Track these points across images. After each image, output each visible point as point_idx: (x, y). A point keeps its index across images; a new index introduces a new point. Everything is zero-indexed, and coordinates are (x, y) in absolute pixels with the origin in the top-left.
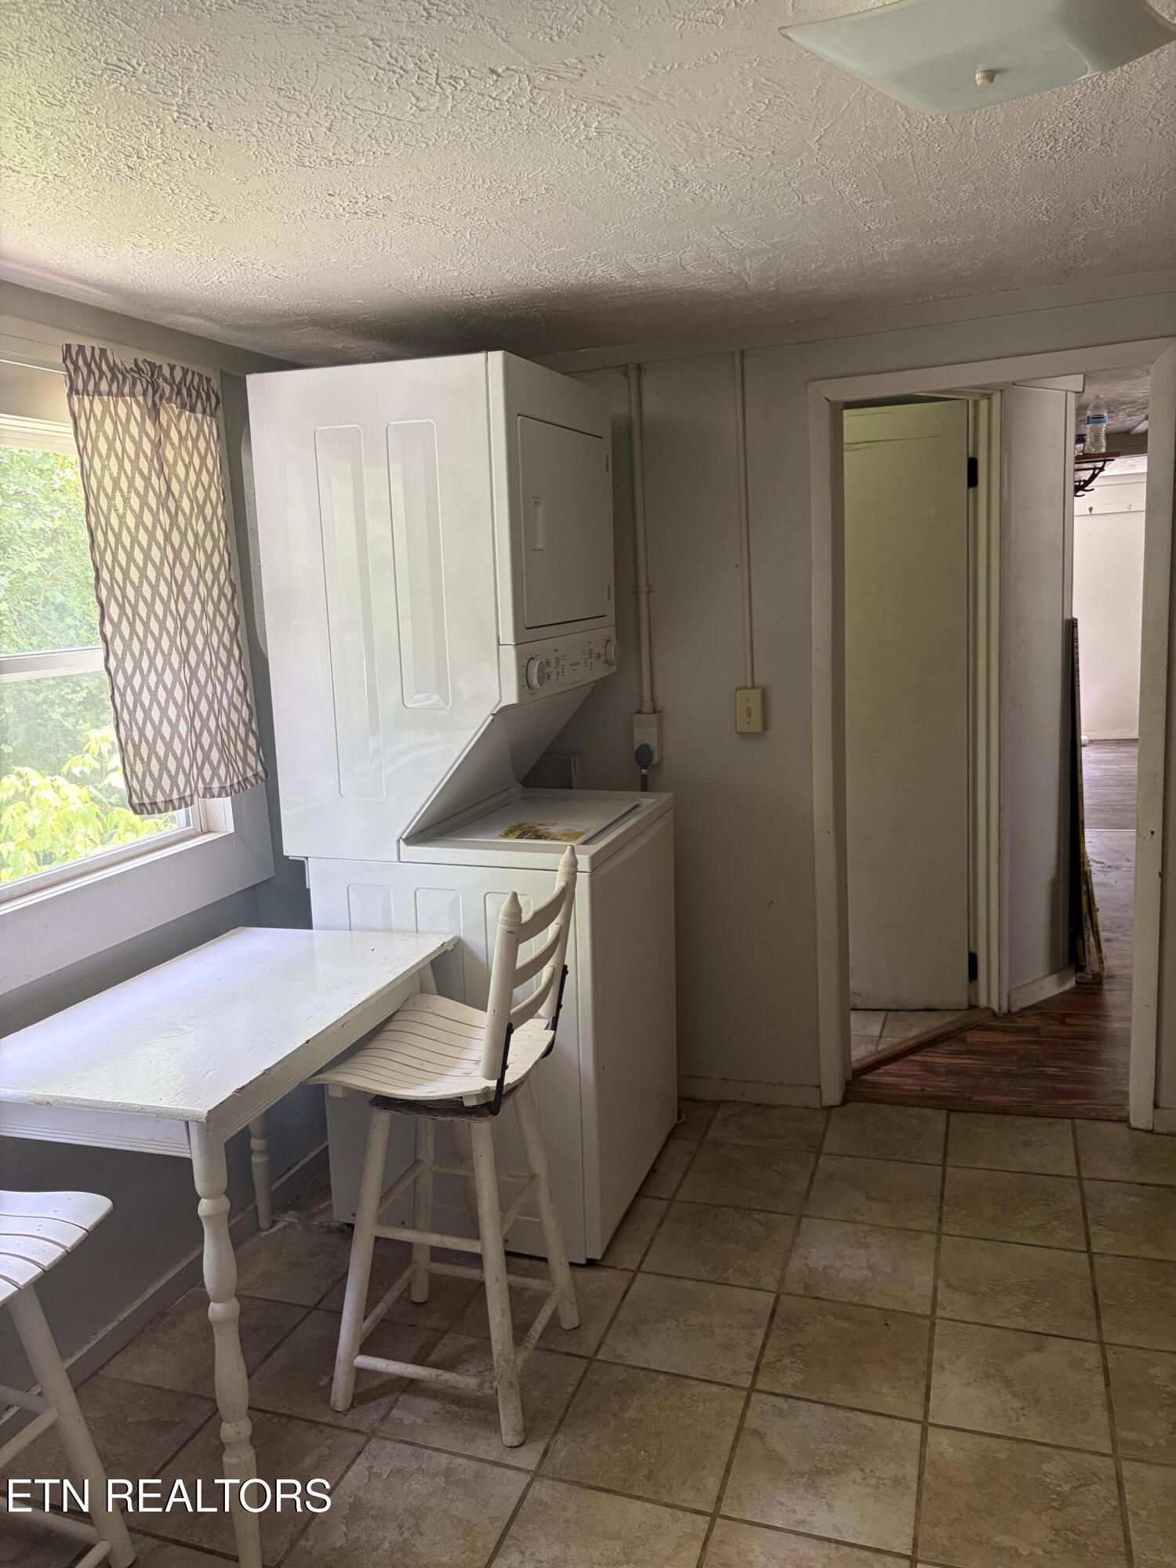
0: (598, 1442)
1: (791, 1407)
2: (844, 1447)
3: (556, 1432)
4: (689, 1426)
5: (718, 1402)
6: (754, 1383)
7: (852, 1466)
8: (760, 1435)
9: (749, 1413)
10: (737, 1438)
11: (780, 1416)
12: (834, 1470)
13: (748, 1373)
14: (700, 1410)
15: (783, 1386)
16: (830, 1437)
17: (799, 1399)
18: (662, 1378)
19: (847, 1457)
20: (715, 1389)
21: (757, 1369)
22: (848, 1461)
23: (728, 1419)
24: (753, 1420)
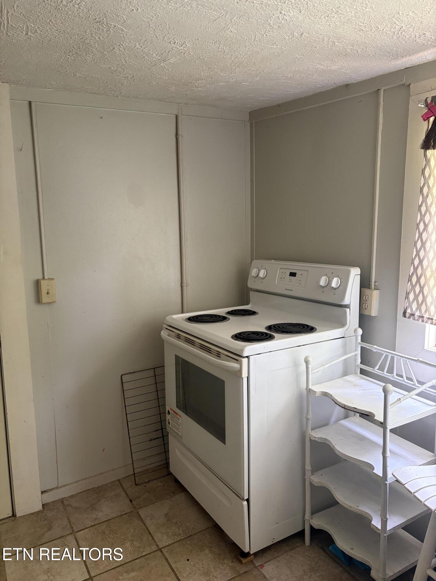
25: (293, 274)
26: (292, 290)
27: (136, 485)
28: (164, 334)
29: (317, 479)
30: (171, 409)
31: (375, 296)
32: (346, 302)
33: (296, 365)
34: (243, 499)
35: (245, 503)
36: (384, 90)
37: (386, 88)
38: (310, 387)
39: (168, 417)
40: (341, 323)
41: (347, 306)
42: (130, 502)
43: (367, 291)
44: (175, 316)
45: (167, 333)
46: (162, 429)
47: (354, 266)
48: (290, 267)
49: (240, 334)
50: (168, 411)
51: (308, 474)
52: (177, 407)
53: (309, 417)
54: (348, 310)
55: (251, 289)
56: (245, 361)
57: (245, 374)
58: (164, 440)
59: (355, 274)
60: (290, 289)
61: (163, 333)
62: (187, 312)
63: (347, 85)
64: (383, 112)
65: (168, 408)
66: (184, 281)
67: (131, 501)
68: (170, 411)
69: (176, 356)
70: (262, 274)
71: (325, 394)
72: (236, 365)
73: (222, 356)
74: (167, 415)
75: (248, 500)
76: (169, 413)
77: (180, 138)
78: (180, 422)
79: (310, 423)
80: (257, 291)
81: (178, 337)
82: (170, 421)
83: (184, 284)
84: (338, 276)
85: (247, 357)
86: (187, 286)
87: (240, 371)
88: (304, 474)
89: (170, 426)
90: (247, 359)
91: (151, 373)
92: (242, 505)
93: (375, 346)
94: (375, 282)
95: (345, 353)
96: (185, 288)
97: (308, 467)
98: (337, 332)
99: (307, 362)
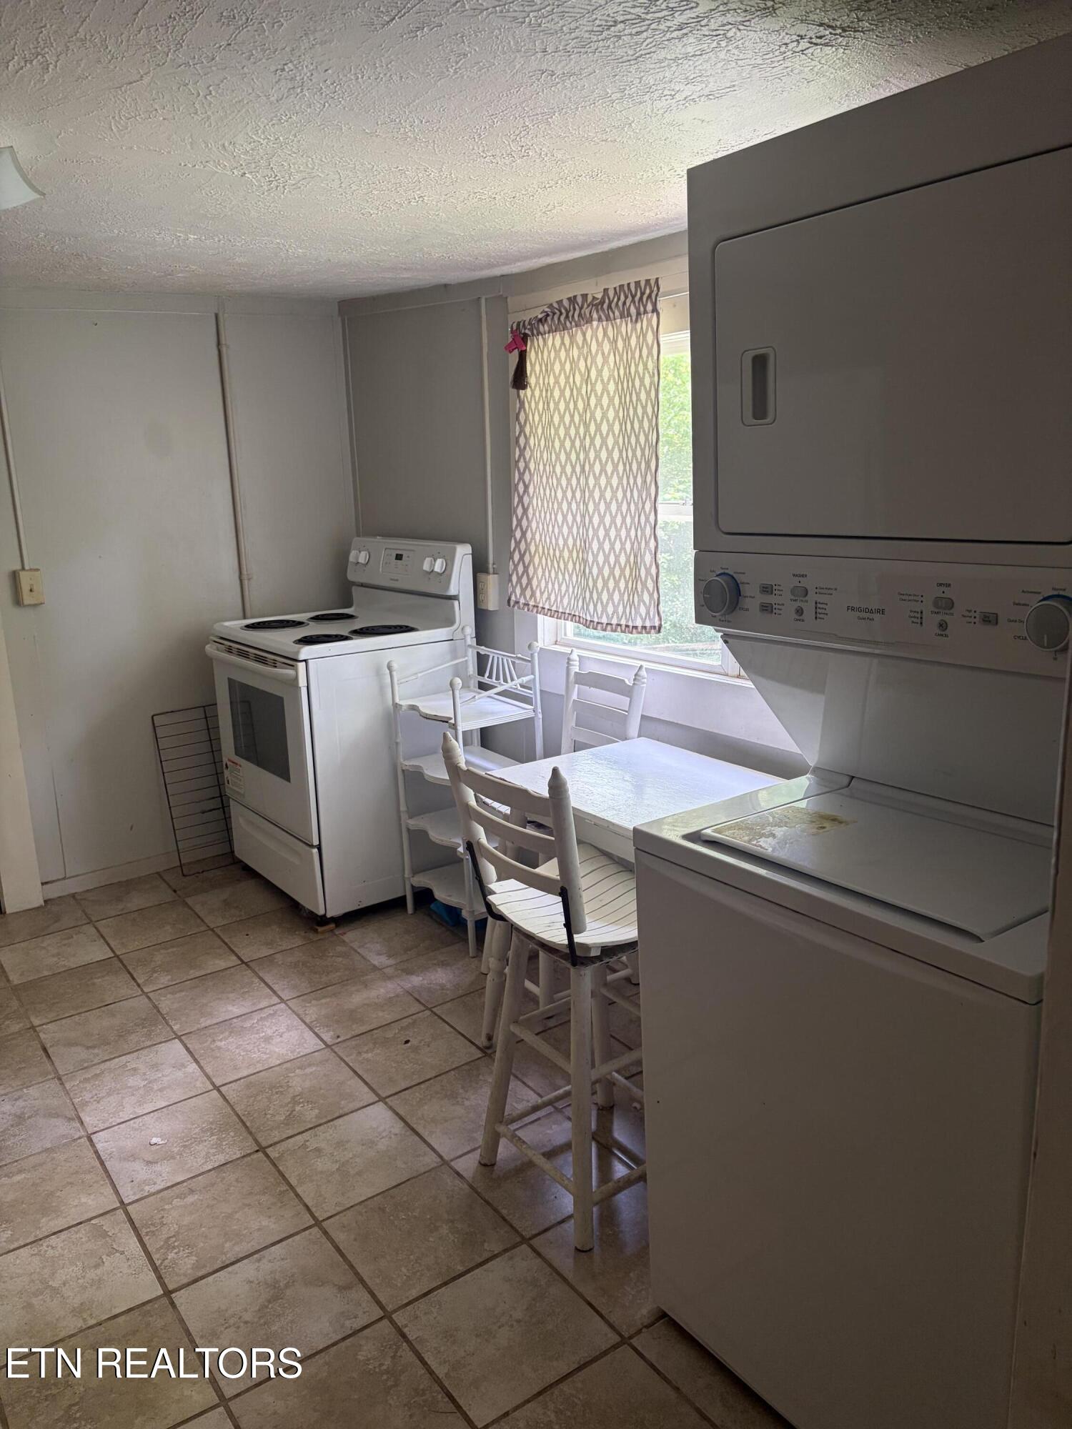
0: (438, 1201)
1: (342, 1326)
2: (274, 1328)
3: (471, 1187)
4: (397, 1254)
5: (399, 1285)
6: (392, 1322)
7: (256, 1320)
8: (342, 1289)
9: (367, 1296)
10: (357, 1274)
11: (343, 1312)
12: (267, 1307)
13: (406, 1326)
14: (403, 1269)
15: (367, 1338)
16: (291, 1328)
17: (344, 1339)
18: (460, 1268)
19: (265, 1323)
20: (414, 1293)
21: (404, 1336)
22: (262, 1321)
23: (378, 1281)
24: (361, 1294)
25: (399, 557)
26: (397, 580)
27: (184, 875)
28: (210, 649)
29: (414, 823)
30: (229, 760)
31: (492, 582)
32: (452, 591)
33: (378, 673)
34: (312, 846)
35: (315, 851)
36: (486, 299)
37: (487, 297)
38: (397, 701)
39: (226, 773)
40: (449, 621)
41: (455, 598)
42: (173, 893)
43: (481, 576)
44: (227, 624)
45: (215, 647)
46: (221, 796)
47: (462, 542)
48: (396, 546)
49: (305, 637)
50: (226, 765)
51: (404, 816)
52: (236, 754)
53: (398, 741)
54: (456, 603)
55: (354, 584)
56: (301, 666)
57: (302, 682)
58: (224, 812)
59: (463, 553)
60: (396, 578)
61: (208, 647)
62: (253, 617)
63: (446, 286)
64: (488, 331)
65: (225, 760)
66: (244, 572)
67: (175, 891)
68: (229, 763)
69: (230, 680)
70: (362, 559)
71: (413, 708)
72: (290, 672)
73: (278, 664)
74: (225, 771)
75: (319, 848)
76: (227, 767)
77: (224, 350)
78: (241, 774)
79: (401, 749)
80: (362, 585)
81: (229, 650)
82: (229, 778)
83: (245, 577)
84: (443, 557)
85: (305, 661)
86: (249, 579)
87: (296, 678)
88: (400, 819)
89: (230, 785)
90: (304, 663)
91: (199, 714)
92: (312, 854)
93: (483, 647)
94: (494, 564)
95: (455, 658)
96: (246, 582)
97: (403, 808)
98: (441, 633)
99: (389, 667)
